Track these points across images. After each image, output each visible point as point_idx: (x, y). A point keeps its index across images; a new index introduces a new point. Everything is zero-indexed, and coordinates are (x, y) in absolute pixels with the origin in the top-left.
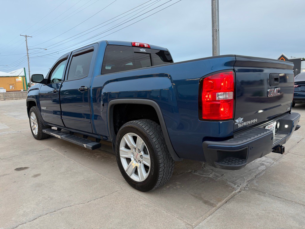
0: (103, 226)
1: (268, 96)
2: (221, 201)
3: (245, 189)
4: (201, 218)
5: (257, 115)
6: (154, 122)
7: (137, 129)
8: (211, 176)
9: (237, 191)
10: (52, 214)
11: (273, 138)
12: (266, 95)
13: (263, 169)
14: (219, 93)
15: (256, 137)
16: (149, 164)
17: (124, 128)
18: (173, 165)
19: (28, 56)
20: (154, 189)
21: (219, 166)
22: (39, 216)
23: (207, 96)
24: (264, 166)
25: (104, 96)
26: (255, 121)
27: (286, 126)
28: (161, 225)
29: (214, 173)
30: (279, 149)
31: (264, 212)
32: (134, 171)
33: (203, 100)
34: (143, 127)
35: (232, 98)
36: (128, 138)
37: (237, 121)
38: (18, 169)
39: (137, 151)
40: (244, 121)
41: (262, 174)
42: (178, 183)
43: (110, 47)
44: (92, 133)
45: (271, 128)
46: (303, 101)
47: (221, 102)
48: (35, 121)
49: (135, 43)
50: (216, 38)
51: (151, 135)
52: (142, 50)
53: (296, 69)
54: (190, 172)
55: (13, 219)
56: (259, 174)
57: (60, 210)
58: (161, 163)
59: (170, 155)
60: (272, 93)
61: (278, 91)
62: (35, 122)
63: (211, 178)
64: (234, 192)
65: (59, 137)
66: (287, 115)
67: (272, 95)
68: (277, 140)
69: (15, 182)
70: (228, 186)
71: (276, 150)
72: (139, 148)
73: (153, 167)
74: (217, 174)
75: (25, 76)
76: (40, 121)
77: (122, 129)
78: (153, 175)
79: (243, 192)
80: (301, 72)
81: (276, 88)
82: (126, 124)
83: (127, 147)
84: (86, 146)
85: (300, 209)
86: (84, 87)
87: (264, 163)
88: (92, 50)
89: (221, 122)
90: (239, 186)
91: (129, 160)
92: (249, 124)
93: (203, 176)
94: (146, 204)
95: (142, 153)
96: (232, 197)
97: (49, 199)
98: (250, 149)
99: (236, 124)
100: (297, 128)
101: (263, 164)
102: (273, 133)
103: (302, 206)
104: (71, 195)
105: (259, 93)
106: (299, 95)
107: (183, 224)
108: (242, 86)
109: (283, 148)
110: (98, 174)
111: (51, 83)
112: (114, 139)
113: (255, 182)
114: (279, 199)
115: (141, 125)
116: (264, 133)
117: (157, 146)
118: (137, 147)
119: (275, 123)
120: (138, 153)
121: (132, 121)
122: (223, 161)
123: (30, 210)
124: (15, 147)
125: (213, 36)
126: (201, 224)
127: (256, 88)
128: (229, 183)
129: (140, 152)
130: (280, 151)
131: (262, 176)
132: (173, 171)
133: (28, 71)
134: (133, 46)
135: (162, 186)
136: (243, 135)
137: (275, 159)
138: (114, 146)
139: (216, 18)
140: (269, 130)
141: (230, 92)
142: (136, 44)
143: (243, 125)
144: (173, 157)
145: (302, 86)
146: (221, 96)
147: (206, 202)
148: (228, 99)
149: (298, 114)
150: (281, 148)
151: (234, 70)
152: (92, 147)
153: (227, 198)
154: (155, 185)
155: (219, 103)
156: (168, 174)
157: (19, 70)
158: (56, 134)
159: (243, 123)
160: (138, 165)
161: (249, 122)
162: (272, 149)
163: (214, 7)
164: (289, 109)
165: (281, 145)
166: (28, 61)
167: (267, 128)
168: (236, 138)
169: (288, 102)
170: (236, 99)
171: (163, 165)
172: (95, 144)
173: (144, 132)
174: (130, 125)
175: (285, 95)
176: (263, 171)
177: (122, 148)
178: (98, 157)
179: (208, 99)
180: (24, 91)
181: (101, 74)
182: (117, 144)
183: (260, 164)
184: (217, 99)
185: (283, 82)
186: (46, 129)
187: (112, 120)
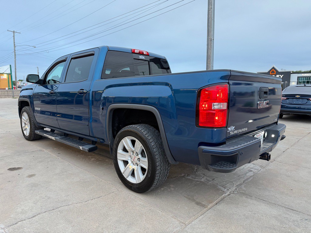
0: (101, 223)
1: (257, 108)
2: (212, 203)
3: (234, 192)
4: (194, 217)
5: (247, 125)
6: (152, 127)
7: (136, 134)
8: (203, 180)
9: (226, 194)
10: (50, 212)
11: (260, 146)
12: (256, 106)
13: (251, 175)
14: (215, 104)
15: (246, 144)
16: (146, 167)
17: (123, 132)
18: (169, 169)
19: (15, 53)
20: (150, 190)
21: (212, 169)
22: (38, 213)
23: (204, 106)
24: (252, 173)
25: (103, 100)
26: (245, 130)
27: (273, 136)
28: (157, 223)
29: (205, 177)
30: (265, 156)
31: (250, 212)
32: (131, 174)
33: (200, 108)
34: (143, 131)
35: (226, 108)
36: (126, 142)
37: (229, 129)
38: (11, 169)
39: (135, 154)
40: (236, 129)
41: (250, 179)
42: (172, 186)
43: (111, 52)
44: (89, 136)
45: (259, 137)
46: (291, 113)
47: (216, 112)
48: (27, 121)
49: (134, 50)
50: (211, 47)
51: (149, 139)
52: (141, 57)
53: (286, 82)
54: (183, 176)
55: (11, 216)
56: (247, 179)
57: (59, 209)
58: (158, 166)
59: (167, 158)
60: (261, 105)
61: (267, 104)
62: (26, 123)
63: (203, 182)
64: (224, 195)
65: (53, 138)
66: (275, 125)
67: (261, 107)
68: (264, 148)
69: (10, 181)
70: (219, 190)
71: (263, 157)
72: (137, 152)
73: (150, 169)
74: (208, 178)
75: (11, 74)
76: (32, 121)
77: (121, 133)
78: (149, 176)
79: (232, 195)
80: (290, 85)
81: (265, 100)
82: (125, 128)
83: (125, 150)
84: (82, 148)
85: (282, 211)
86: (83, 90)
87: (251, 169)
88: (93, 55)
89: (215, 130)
90: (229, 190)
91: (126, 163)
92: (240, 132)
93: (195, 179)
94: (142, 204)
95: (140, 156)
96: (222, 200)
97: (46, 198)
98: (240, 154)
99: (228, 131)
100: (282, 138)
101: (251, 171)
102: (261, 141)
103: (283, 208)
104: (69, 195)
105: (250, 104)
106: (287, 107)
107: (177, 223)
108: (234, 97)
109: (269, 155)
110: (94, 176)
111: (47, 84)
112: (112, 143)
113: (243, 186)
114: (264, 201)
115: (141, 130)
116: (253, 141)
117: (155, 150)
118: (135, 150)
119: (263, 133)
120: (136, 156)
121: (131, 126)
122: (216, 165)
123: (28, 208)
124: (5, 147)
125: (208, 45)
126: (193, 223)
127: (247, 99)
128: (219, 187)
129: (138, 155)
130: (267, 158)
131: (250, 181)
132: (168, 174)
133: (14, 68)
134: (132, 53)
135: (157, 188)
136: (234, 142)
137: (262, 166)
138: (112, 149)
139: (211, 28)
140: (257, 138)
141: (224, 103)
142: (136, 51)
143: (234, 133)
144: (169, 160)
145: (290, 98)
146: (216, 106)
147: (198, 204)
148: (222, 109)
149: (284, 125)
150: (267, 156)
151: (228, 83)
152: (88, 149)
153: (217, 200)
154: (151, 187)
155: (214, 112)
156: (164, 177)
157: (4, 67)
158: (50, 135)
159: (234, 132)
160: (135, 167)
161: (240, 131)
162: (260, 156)
163: (209, 16)
164: (276, 120)
165: (267, 153)
166: (15, 58)
167: (255, 136)
168: (228, 144)
169: (276, 113)
170: (230, 108)
171: (160, 167)
172: (91, 146)
173: (143, 137)
174: (130, 129)
175: (273, 107)
176: (251, 176)
177: (120, 151)
178: (92, 159)
179: (205, 108)
180: (9, 89)
181: (101, 78)
182: (115, 147)
183: (249, 170)
184: (213, 109)
185: (272, 94)
186: (38, 130)
187: (111, 124)
